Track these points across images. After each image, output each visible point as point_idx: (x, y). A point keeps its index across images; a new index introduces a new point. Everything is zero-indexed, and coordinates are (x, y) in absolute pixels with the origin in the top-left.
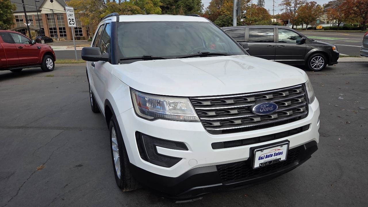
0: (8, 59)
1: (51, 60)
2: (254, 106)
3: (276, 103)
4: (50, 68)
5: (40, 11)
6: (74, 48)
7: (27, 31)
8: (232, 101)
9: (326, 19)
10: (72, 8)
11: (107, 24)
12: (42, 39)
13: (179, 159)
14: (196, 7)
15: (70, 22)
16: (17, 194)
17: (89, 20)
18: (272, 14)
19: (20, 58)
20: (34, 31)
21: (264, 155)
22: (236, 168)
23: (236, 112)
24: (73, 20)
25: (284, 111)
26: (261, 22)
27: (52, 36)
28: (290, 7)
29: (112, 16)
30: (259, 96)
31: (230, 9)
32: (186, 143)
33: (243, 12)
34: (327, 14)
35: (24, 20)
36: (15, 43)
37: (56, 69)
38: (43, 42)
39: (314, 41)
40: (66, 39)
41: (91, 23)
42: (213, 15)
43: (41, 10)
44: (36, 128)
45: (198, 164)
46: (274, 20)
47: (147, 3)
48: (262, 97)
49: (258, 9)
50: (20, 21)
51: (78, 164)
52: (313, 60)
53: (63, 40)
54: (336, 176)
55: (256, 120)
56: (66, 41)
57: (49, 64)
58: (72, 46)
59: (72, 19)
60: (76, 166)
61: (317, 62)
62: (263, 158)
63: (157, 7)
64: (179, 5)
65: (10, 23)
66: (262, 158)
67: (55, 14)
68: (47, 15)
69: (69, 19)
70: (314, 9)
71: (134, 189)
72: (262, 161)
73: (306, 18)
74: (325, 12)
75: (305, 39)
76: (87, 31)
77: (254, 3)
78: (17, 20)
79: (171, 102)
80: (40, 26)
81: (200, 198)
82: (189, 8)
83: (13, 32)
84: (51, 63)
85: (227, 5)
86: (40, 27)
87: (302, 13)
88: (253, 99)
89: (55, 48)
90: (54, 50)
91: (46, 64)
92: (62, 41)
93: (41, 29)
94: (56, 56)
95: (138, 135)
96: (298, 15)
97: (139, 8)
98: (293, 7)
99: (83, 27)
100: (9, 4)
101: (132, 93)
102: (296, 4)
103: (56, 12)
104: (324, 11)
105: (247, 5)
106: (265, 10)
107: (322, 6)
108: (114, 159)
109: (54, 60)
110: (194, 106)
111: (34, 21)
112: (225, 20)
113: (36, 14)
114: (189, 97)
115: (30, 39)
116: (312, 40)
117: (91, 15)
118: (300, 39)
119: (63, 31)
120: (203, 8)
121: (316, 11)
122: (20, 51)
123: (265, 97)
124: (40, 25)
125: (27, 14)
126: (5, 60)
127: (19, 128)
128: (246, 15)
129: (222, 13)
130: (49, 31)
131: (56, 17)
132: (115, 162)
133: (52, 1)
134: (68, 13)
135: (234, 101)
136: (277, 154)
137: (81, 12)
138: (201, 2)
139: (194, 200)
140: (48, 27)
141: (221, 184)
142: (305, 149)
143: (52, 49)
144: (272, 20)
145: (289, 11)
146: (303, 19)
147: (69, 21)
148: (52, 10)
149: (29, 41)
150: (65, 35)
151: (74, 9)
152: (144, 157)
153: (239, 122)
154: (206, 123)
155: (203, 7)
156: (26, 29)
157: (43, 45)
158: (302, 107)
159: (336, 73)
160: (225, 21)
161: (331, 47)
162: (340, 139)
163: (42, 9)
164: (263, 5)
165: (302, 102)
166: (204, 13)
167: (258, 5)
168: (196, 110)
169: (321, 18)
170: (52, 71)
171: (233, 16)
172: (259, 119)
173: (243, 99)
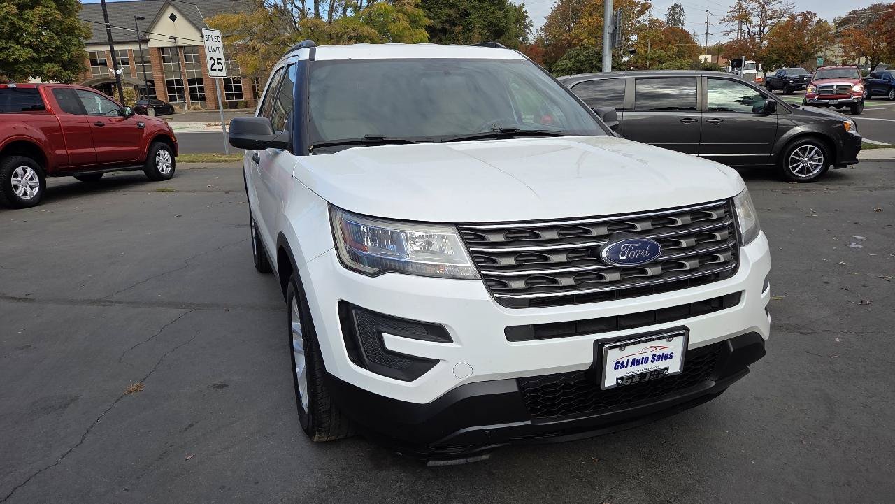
0: (70, 151)
1: (167, 153)
2: (605, 246)
3: (659, 240)
4: (164, 173)
5: (146, 41)
6: (221, 127)
7: (115, 88)
8: (554, 235)
9: (840, 54)
10: (218, 34)
11: (289, 65)
12: (148, 107)
13: (432, 363)
14: (513, 28)
15: (214, 64)
16: (82, 442)
17: (257, 63)
18: (703, 44)
19: (99, 150)
20: (131, 88)
21: (628, 358)
22: (563, 388)
23: (562, 258)
24: (219, 61)
25: (678, 259)
26: (674, 63)
27: (172, 99)
28: (749, 25)
29: (300, 47)
30: (619, 225)
31: (597, 32)
32: (448, 326)
33: (628, 40)
34: (843, 43)
35: (110, 62)
36: (87, 114)
37: (178, 176)
38: (151, 112)
39: (798, 107)
40: (204, 106)
41: (263, 68)
42: (554, 46)
43: (149, 40)
44: (128, 303)
45: (474, 374)
46: (706, 59)
47: (394, 21)
48: (627, 226)
49: (666, 33)
50: (101, 64)
51: (217, 382)
52: (794, 155)
53: (198, 108)
54: (816, 421)
55: (609, 277)
56: (204, 110)
57: (163, 162)
58: (217, 123)
59: (218, 59)
60: (214, 387)
61: (806, 159)
62: (625, 364)
63: (417, 28)
64: (471, 23)
65: (76, 68)
66: (622, 366)
67: (180, 47)
68: (162, 49)
69: (211, 59)
70: (810, 30)
71: (339, 435)
72: (623, 373)
73: (789, 51)
74: (838, 37)
75: (775, 103)
76: (254, 87)
77: (655, 18)
78: (94, 63)
79: (416, 235)
80: (145, 76)
81: (484, 457)
82: (496, 31)
83: (81, 88)
84: (167, 161)
85: (589, 23)
86: (146, 79)
87: (780, 39)
88: (603, 231)
89: (178, 127)
90: (174, 131)
91: (155, 164)
93: (148, 83)
94: (179, 146)
95: (345, 308)
96: (770, 45)
97: (376, 32)
98: (755, 26)
99: (244, 77)
100: (76, 24)
101: (333, 215)
102: (764, 19)
103: (182, 43)
104: (836, 36)
105: (639, 22)
106: (687, 34)
107: (831, 24)
108: (297, 370)
109: (174, 152)
110: (468, 244)
111: (133, 65)
112: (582, 59)
113: (136, 47)
114: (456, 224)
115: (122, 106)
116: (793, 105)
117: (263, 48)
118: (762, 103)
119: (197, 89)
120: (530, 31)
121: (814, 36)
122: (99, 133)
123: (633, 227)
124: (145, 74)
125: (116, 48)
126: (63, 152)
127: (91, 302)
128: (636, 46)
129: (575, 42)
130: (165, 89)
131: (182, 56)
132: (299, 377)
134: (208, 44)
135: (559, 234)
136: (659, 358)
137: (241, 42)
138: (527, 17)
139: (470, 460)
140: (163, 78)
141: (528, 423)
142: (730, 351)
143: (170, 129)
144: (702, 58)
145: (746, 36)
146: (781, 56)
147: (210, 63)
148: (174, 38)
149: (119, 109)
150: (203, 98)
151: (223, 37)
152: (358, 359)
153: (570, 281)
154: (494, 283)
155: (531, 28)
156: (114, 83)
157: (151, 119)
158: (722, 251)
159: (853, 187)
160: (583, 61)
161: (841, 122)
162: (838, 340)
163: (151, 36)
164: (679, 21)
165: (723, 241)
166: (533, 42)
167: (668, 23)
168: (472, 254)
169: (829, 53)
170: (170, 178)
171: (602, 48)
172: (616, 276)
173: (581, 231)
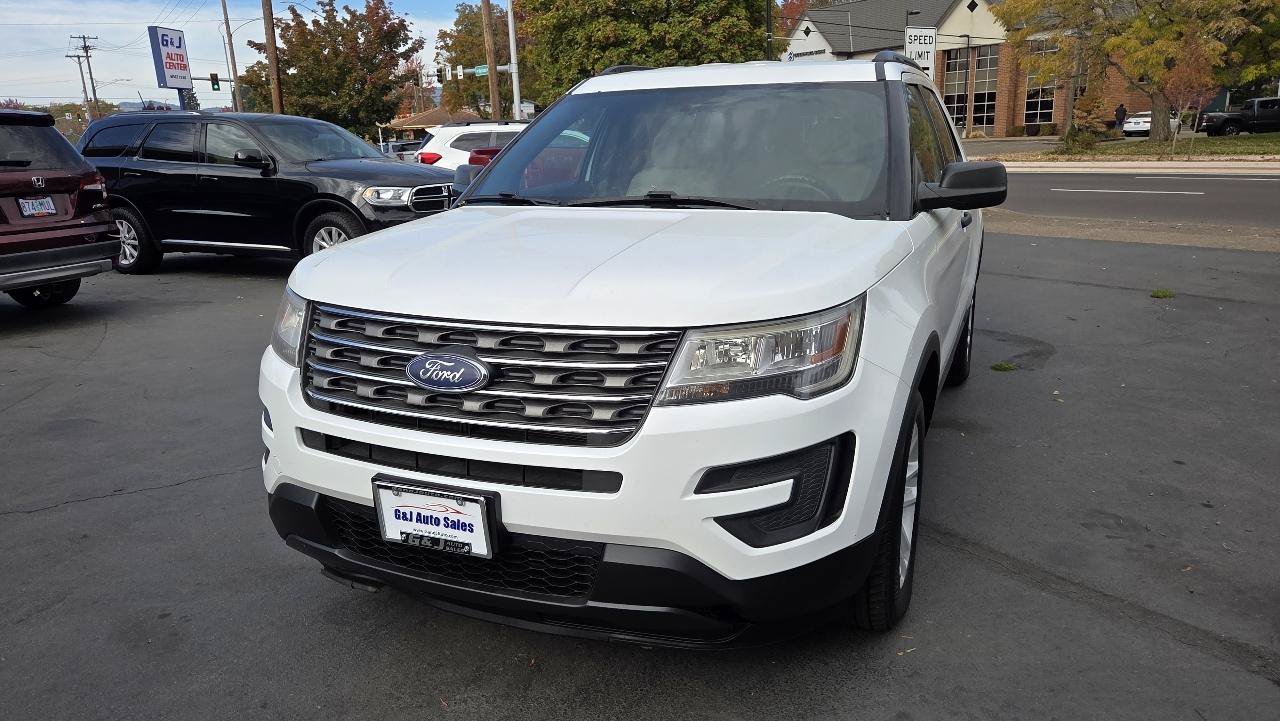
92: (976, 140)
133: (972, 6)
